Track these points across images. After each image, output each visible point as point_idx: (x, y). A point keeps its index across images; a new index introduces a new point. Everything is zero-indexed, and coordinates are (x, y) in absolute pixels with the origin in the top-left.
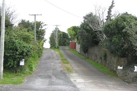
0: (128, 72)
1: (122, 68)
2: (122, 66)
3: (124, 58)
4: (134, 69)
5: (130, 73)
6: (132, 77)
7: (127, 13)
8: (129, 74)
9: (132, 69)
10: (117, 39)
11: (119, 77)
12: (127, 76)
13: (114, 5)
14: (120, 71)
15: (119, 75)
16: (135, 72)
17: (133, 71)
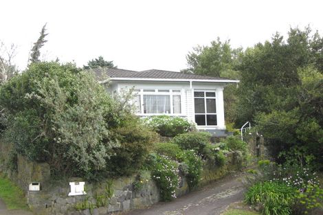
0: (54, 198)
1: (37, 188)
2: (37, 184)
3: (42, 164)
4: (68, 191)
5: (59, 200)
6: (64, 208)
7: (101, 58)
8: (55, 202)
9: (63, 190)
10: (26, 120)
11: (31, 211)
12: (50, 206)
13: (45, 39)
14: (33, 196)
15: (30, 206)
16: (73, 196)
17: (65, 195)
